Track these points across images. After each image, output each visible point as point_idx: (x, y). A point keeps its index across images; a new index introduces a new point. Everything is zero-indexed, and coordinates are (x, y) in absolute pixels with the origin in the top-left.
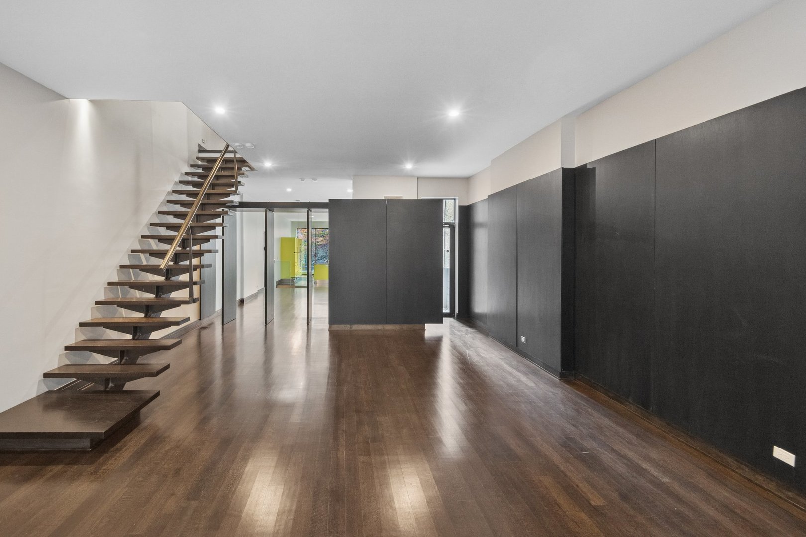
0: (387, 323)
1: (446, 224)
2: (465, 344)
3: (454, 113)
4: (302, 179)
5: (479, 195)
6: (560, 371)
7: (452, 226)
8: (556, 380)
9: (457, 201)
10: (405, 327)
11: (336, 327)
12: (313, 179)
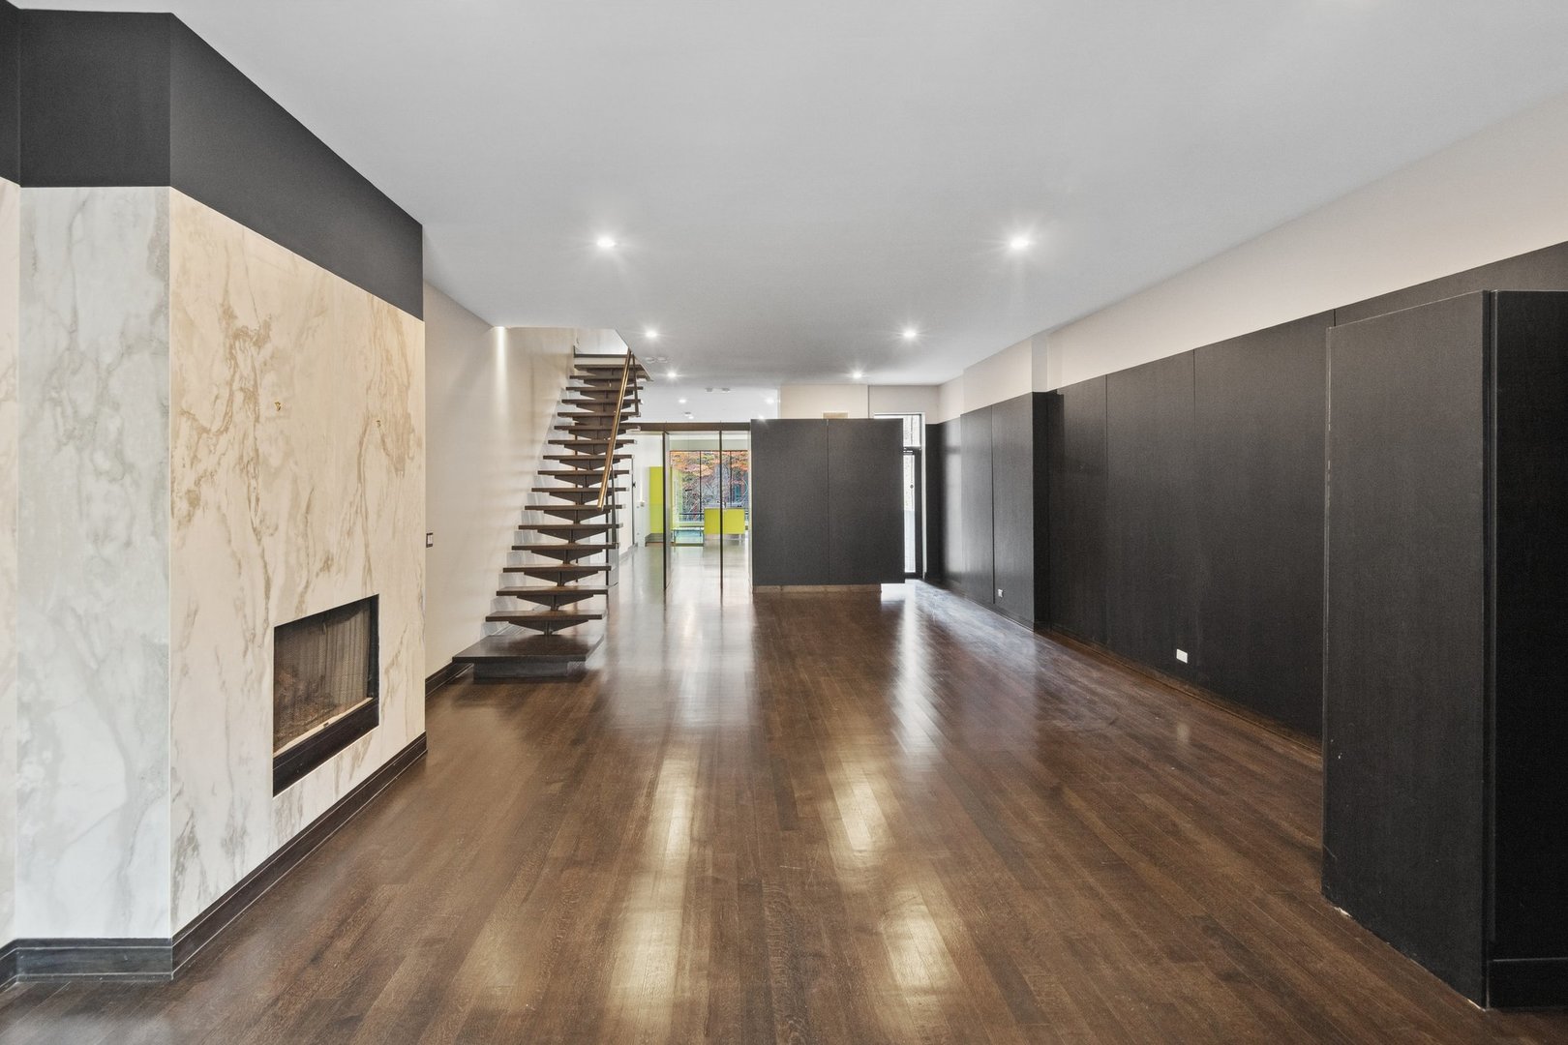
0: (829, 583)
1: (908, 449)
2: (932, 605)
3: (910, 334)
4: (709, 390)
5: (953, 411)
6: (1033, 621)
7: (916, 452)
8: (1030, 632)
9: (924, 418)
10: (855, 588)
11: (762, 589)
12: (724, 389)
